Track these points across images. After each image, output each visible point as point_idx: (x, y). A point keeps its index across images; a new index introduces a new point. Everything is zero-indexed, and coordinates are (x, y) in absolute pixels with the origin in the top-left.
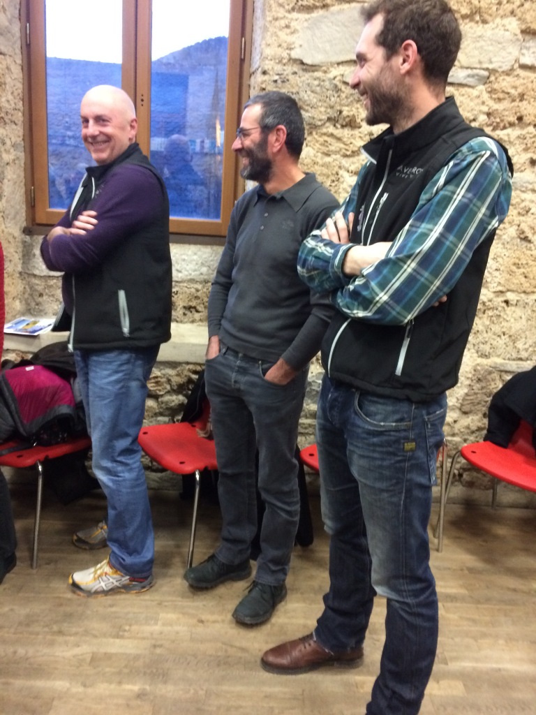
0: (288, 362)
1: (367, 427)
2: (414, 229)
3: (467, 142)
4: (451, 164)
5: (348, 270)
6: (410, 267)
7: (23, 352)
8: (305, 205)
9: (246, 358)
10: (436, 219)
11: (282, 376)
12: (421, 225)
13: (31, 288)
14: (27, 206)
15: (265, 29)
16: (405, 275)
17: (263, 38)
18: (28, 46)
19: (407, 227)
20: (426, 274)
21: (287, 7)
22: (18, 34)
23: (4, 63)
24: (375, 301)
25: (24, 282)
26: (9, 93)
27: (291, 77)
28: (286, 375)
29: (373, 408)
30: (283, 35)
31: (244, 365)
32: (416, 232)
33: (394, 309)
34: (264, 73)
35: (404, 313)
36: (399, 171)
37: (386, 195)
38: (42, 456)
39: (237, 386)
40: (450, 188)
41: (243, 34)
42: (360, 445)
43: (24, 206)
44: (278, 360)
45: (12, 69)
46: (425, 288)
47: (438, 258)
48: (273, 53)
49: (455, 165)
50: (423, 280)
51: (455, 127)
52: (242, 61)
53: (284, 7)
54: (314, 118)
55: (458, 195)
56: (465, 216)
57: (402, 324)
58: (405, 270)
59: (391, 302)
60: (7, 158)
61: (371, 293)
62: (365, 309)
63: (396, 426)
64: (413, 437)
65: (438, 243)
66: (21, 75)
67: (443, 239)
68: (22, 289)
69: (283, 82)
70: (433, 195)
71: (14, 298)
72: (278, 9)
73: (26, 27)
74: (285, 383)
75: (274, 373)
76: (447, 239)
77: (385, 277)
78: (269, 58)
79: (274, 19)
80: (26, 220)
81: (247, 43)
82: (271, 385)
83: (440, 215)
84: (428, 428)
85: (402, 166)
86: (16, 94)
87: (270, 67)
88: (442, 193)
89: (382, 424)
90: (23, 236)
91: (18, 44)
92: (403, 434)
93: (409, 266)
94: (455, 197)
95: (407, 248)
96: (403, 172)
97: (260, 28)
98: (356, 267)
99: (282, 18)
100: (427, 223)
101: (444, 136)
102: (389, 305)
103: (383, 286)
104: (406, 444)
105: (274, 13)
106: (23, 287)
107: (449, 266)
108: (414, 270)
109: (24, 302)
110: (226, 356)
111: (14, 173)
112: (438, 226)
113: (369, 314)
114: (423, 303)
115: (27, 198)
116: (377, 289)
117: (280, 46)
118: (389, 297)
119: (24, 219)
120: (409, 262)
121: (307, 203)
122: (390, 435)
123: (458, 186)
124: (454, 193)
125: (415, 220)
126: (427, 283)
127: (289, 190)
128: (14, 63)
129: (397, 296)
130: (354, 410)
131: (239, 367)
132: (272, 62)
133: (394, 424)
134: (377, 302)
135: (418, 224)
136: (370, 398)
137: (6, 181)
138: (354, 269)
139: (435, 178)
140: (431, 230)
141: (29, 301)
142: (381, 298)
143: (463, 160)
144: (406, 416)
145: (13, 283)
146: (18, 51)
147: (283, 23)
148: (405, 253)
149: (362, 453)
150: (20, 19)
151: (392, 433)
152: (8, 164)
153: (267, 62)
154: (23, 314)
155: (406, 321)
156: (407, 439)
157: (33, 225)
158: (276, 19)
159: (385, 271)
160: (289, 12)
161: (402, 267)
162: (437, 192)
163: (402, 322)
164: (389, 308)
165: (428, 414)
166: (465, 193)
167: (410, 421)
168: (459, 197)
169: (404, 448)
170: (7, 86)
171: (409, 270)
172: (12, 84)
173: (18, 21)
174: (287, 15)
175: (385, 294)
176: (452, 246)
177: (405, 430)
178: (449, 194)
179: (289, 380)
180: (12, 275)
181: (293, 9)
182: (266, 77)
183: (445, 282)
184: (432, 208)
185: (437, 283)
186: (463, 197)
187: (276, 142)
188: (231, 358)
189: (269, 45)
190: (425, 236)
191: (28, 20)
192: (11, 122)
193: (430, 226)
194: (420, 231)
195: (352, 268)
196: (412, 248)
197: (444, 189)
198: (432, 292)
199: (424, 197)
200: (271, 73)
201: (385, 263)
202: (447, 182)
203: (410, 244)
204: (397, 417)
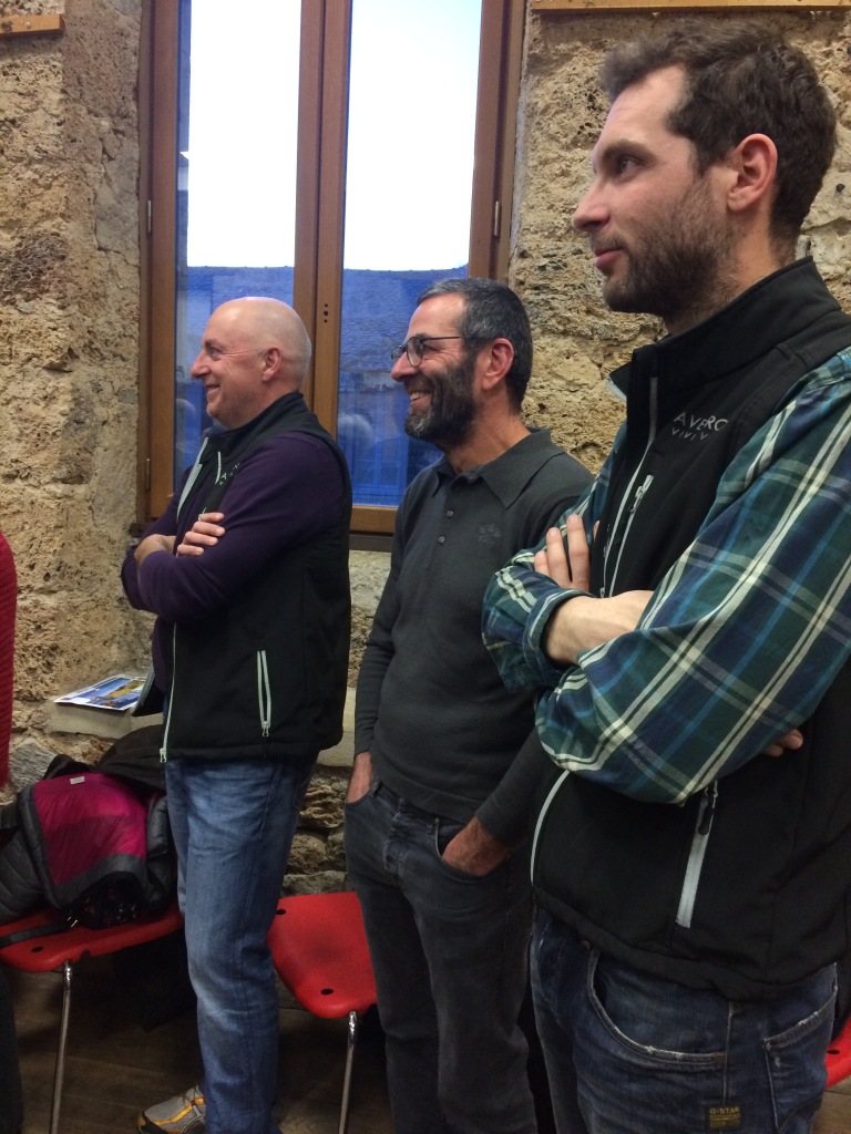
0: (487, 825)
1: (614, 1049)
2: (700, 564)
3: (835, 354)
4: (791, 407)
5: (555, 650)
6: (686, 659)
7: (102, 739)
8: (524, 494)
9: (409, 809)
10: (755, 542)
11: (475, 857)
12: (716, 554)
13: (137, 625)
14: (138, 488)
15: (528, 181)
16: (674, 679)
17: (524, 197)
18: (150, 235)
19: (684, 558)
20: (730, 680)
21: (563, 140)
22: (134, 219)
23: (106, 263)
24: (602, 738)
25: (126, 614)
26: (113, 311)
27: (571, 260)
28: (483, 855)
29: (627, 1002)
30: (556, 189)
31: (406, 822)
32: (705, 571)
33: (648, 764)
34: (523, 255)
35: (679, 776)
36: (678, 425)
37: (649, 479)
38: (76, 951)
39: (392, 868)
40: (789, 464)
41: (497, 195)
42: (601, 1093)
43: (134, 490)
44: (468, 820)
45: (120, 274)
46: (727, 716)
47: (761, 639)
48: (539, 220)
49: (801, 410)
50: (720, 693)
51: (810, 324)
52: (495, 239)
53: (558, 141)
54: (614, 328)
55: (811, 482)
56: (829, 534)
57: (676, 801)
58: (675, 665)
59: (640, 745)
60: (105, 414)
61: (593, 716)
62: (587, 752)
63: (684, 1059)
64: (732, 1092)
65: (758, 600)
66: (137, 282)
67: (772, 592)
68: (122, 626)
69: (557, 268)
70: (746, 483)
71: (105, 643)
72: (547, 144)
73: (147, 207)
74: (480, 872)
75: (460, 849)
76: (783, 592)
77: (626, 681)
78: (532, 229)
79: (541, 163)
80: (136, 512)
81: (504, 210)
82: (454, 875)
83: (765, 531)
84: (774, 1068)
85: (683, 415)
86: (126, 311)
87: (533, 245)
88: (767, 477)
89: (650, 1049)
90: (129, 538)
91: (134, 234)
92: (706, 1084)
93: (683, 656)
94: (802, 486)
95: (680, 613)
96: (686, 428)
97: (520, 180)
98: (572, 645)
99: (554, 160)
100: (731, 551)
101: (782, 346)
102: (636, 753)
103: (621, 702)
104: (713, 1111)
105: (540, 153)
106: (124, 622)
107: (794, 660)
108: (697, 667)
109: (125, 648)
110: (378, 798)
111: (117, 437)
112: (758, 558)
113: (594, 768)
114: (726, 750)
115: (139, 477)
116: (607, 709)
117: (551, 207)
118: (635, 732)
119: (131, 511)
120: (683, 647)
121: (529, 490)
122: (670, 1082)
123: (808, 460)
124: (799, 477)
125: (705, 541)
126: (733, 701)
127: (493, 465)
128: (124, 263)
129: (655, 730)
130: (587, 996)
131: (398, 827)
132: (537, 237)
133: (679, 1054)
134: (607, 740)
135: (711, 551)
136: (621, 973)
137: (99, 450)
138: (568, 649)
139: (753, 440)
140: (742, 570)
141: (134, 646)
142: (615, 732)
143: (821, 398)
144: (709, 1035)
145: (105, 617)
146: (132, 245)
147: (556, 167)
148: (675, 624)
149: (605, 1115)
150: (137, 194)
151: (676, 1078)
152: (104, 423)
153: (529, 237)
154: (123, 669)
155: (683, 795)
156: (716, 1098)
157: (147, 521)
158: (545, 162)
159: (628, 664)
160: (567, 148)
161: (668, 658)
162: (757, 475)
163: (674, 796)
164: (636, 761)
165: (774, 1030)
166: (827, 479)
167: (722, 1050)
168: (813, 489)
169: (707, 1121)
170: (110, 301)
171: (685, 666)
172: (119, 297)
173: (134, 198)
174: (563, 153)
175: (626, 722)
176: (797, 608)
177: (709, 1074)
178: (786, 479)
179: (490, 866)
180: (104, 604)
181: (575, 143)
182: (526, 263)
183: (785, 699)
184: (744, 513)
185: (765, 701)
186: (823, 487)
187: (490, 371)
188: (386, 804)
189: (532, 208)
190: (726, 581)
191: (151, 196)
192: (115, 355)
193: (737, 559)
194: (713, 568)
195: (564, 648)
196: (694, 612)
197: (774, 467)
198: (750, 724)
199: (726, 487)
200: (535, 255)
201: (628, 642)
202: (780, 452)
203: (687, 602)
204: (686, 1036)
